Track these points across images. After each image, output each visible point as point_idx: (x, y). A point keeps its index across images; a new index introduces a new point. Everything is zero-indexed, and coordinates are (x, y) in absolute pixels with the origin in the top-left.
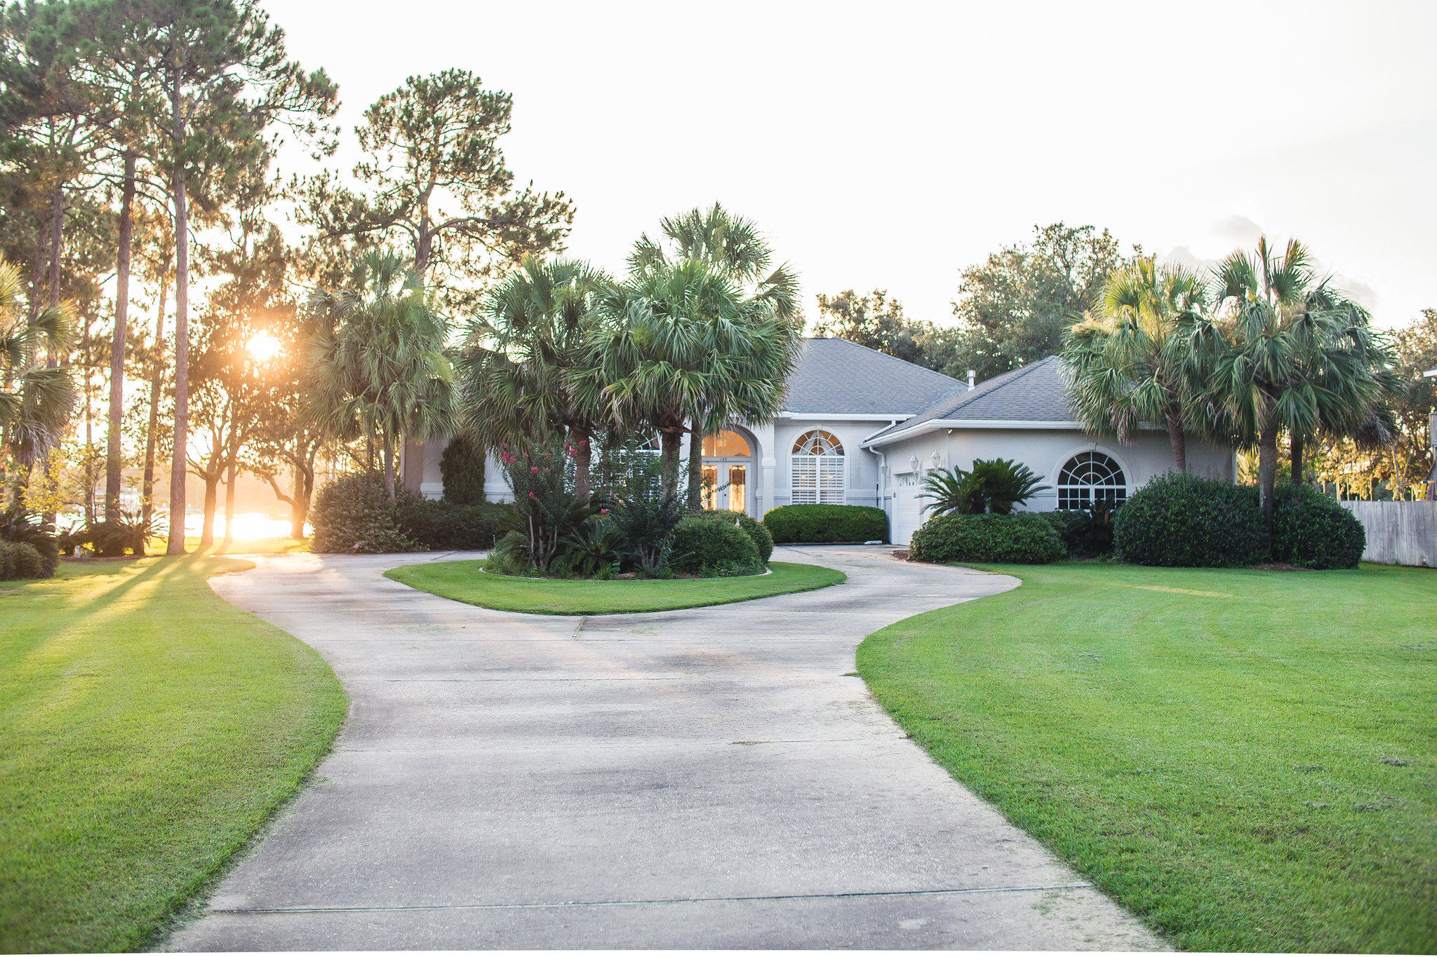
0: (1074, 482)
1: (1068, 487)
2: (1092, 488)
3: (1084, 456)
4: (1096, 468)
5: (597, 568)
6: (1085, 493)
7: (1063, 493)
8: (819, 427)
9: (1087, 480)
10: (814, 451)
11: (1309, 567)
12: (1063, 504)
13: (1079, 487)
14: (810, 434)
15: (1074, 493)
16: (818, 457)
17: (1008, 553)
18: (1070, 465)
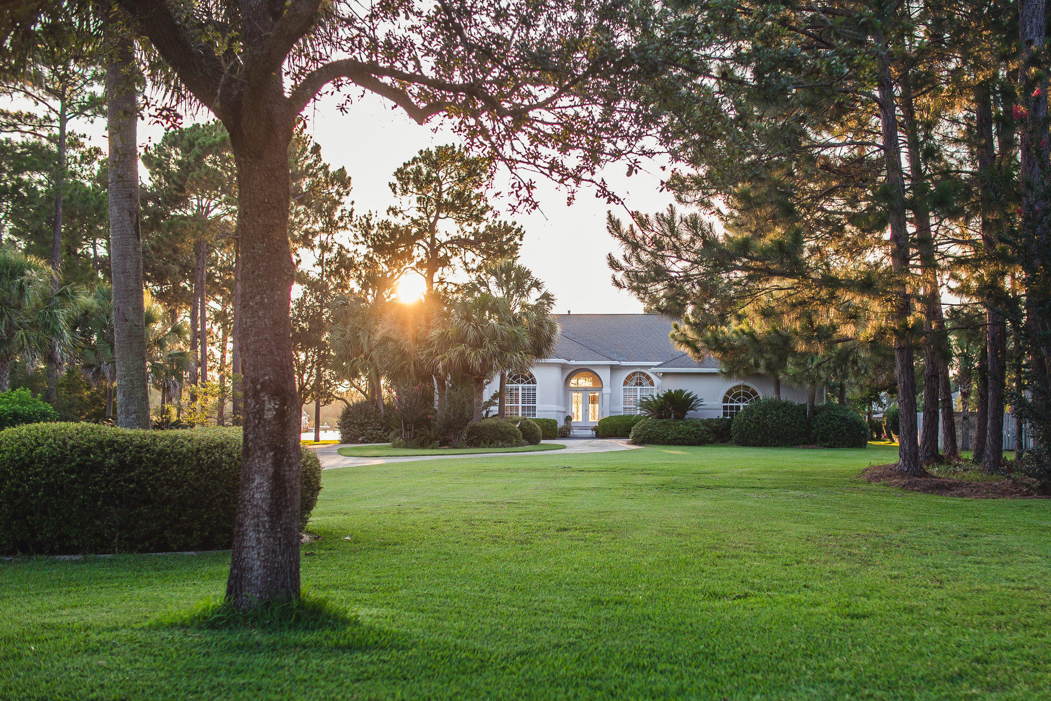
0: (732, 402)
1: (729, 404)
2: (741, 405)
3: (739, 387)
4: (745, 394)
5: (430, 443)
6: (738, 408)
7: (725, 408)
8: (639, 370)
9: (739, 400)
10: (637, 384)
11: (825, 447)
12: (725, 414)
13: (735, 404)
14: (634, 374)
15: (732, 407)
16: (639, 388)
17: (675, 439)
18: (729, 392)
